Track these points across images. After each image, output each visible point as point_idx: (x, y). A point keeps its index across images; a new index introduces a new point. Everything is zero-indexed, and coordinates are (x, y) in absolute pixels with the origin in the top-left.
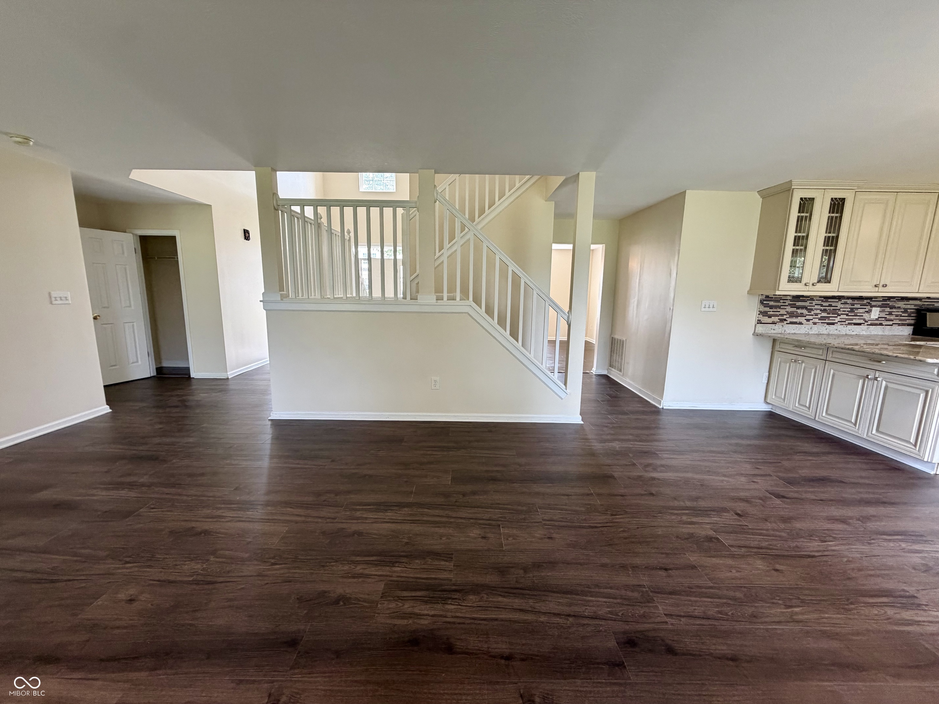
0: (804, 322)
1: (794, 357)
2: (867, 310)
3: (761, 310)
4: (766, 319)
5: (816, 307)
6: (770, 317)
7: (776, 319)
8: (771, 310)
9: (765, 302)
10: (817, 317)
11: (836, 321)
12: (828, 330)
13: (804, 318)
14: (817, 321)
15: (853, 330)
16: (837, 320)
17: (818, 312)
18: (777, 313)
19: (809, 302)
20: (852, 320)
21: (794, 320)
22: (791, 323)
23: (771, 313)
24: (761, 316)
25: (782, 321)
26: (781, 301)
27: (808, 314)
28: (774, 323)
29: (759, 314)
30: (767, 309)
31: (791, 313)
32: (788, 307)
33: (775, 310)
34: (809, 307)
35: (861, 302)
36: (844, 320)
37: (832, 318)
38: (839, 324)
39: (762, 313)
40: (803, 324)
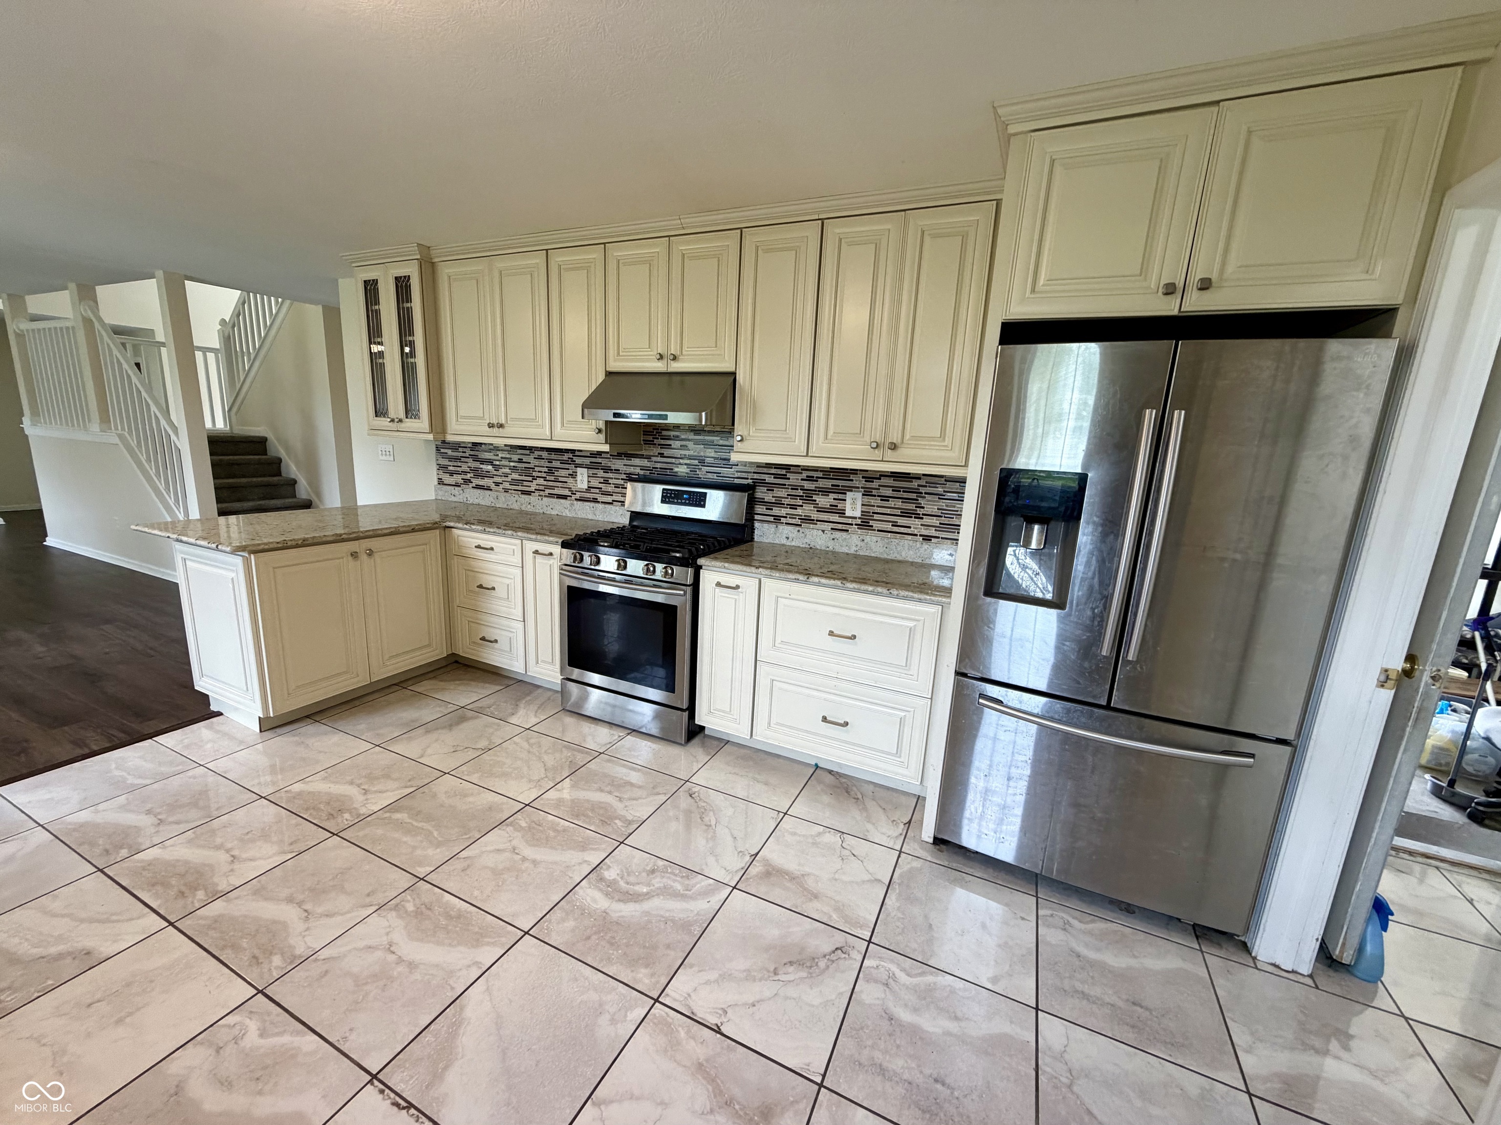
0: (493, 486)
2: (570, 472)
3: (439, 462)
4: (447, 479)
5: (504, 462)
6: (452, 474)
7: (458, 479)
8: (451, 464)
9: (442, 450)
10: (506, 479)
11: (532, 489)
12: (519, 503)
13: (491, 480)
15: (551, 507)
16: (533, 486)
17: (507, 470)
18: (458, 469)
19: (492, 451)
20: (552, 488)
21: (480, 482)
22: (478, 487)
23: (452, 468)
24: (441, 472)
25: (467, 482)
26: (460, 449)
27: (495, 473)
28: (457, 485)
29: (438, 469)
30: (445, 462)
31: (475, 471)
32: (470, 460)
33: (455, 464)
34: (495, 463)
35: (560, 458)
36: (542, 488)
37: (525, 483)
38: (537, 493)
39: (441, 467)
40: (491, 490)
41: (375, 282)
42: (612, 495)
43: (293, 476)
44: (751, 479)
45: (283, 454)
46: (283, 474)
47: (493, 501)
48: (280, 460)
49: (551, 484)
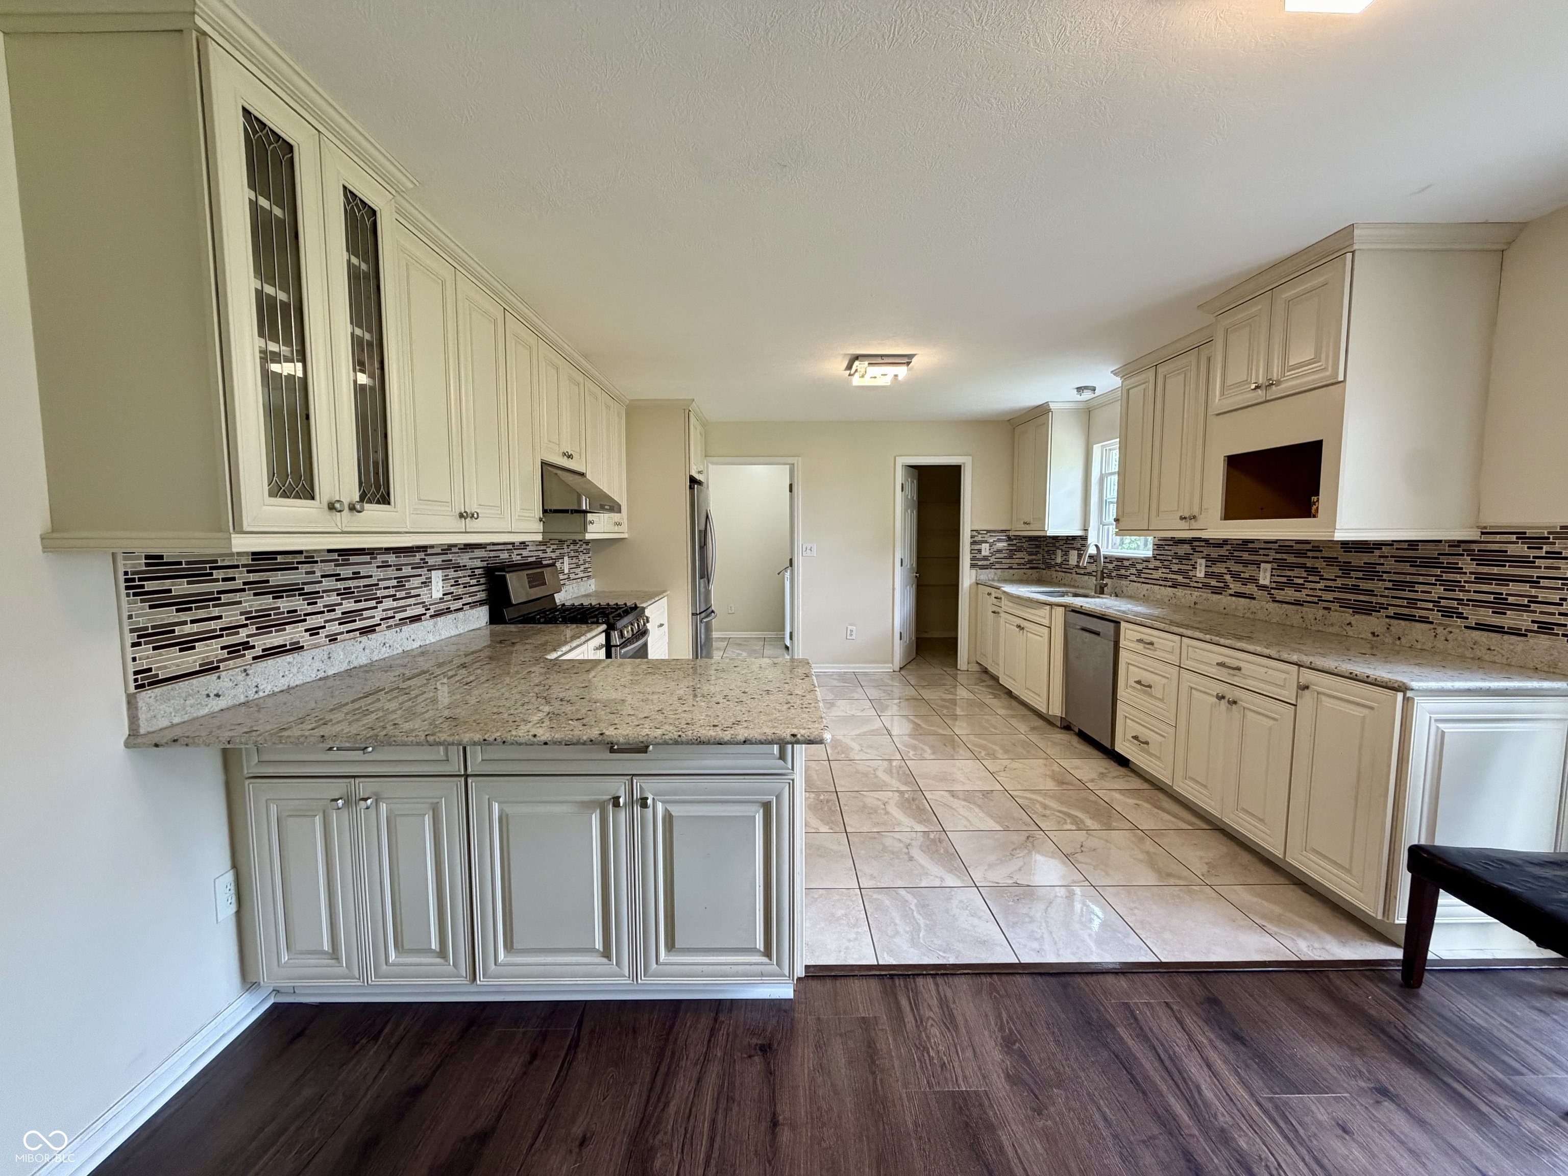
0: (305, 639)
1: (337, 788)
2: (423, 579)
3: (141, 622)
4: (173, 662)
5: (327, 583)
6: (187, 645)
7: (210, 650)
8: (186, 616)
9: (150, 586)
10: (332, 616)
11: (377, 620)
12: (367, 651)
13: (301, 627)
14: (334, 628)
16: (378, 614)
17: (334, 598)
18: (213, 625)
19: (304, 568)
20: (403, 609)
21: (275, 639)
22: (269, 653)
23: (188, 629)
24: (146, 650)
25: (235, 650)
26: (217, 574)
27: (310, 609)
28: (209, 669)
29: (134, 645)
30: (166, 616)
31: (257, 617)
32: (244, 596)
33: (201, 614)
34: (308, 588)
35: (410, 560)
36: (390, 613)
37: (366, 614)
38: (384, 626)
39: (151, 636)
40: (298, 648)
49: (402, 603)
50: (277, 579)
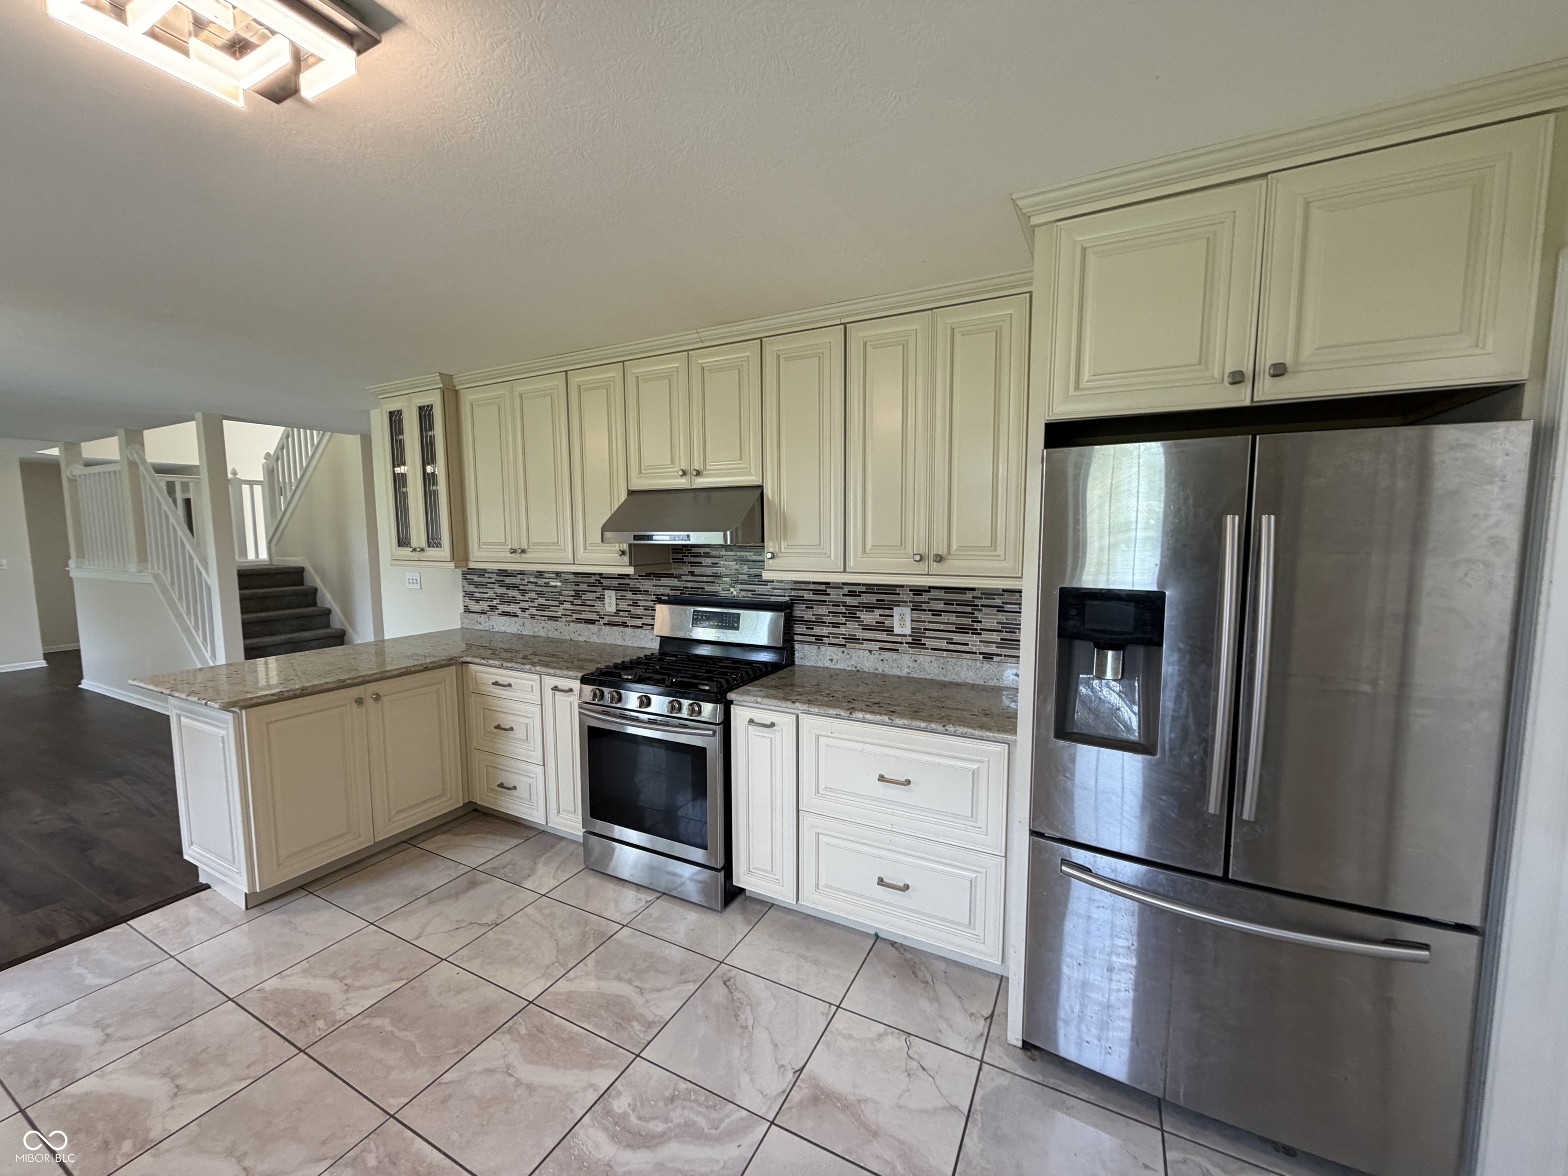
0: (519, 612)
2: (598, 595)
3: (466, 589)
4: (474, 607)
5: (530, 587)
6: (478, 601)
7: (484, 605)
8: (477, 590)
9: (469, 577)
10: (532, 604)
11: (559, 614)
12: (545, 630)
13: (517, 606)
14: (533, 611)
15: (579, 632)
16: (560, 611)
17: (533, 595)
18: (486, 596)
19: (519, 577)
20: (580, 612)
21: (506, 608)
22: (505, 614)
23: (478, 595)
24: (467, 599)
25: (493, 608)
26: (487, 575)
27: (522, 598)
28: (483, 613)
29: (464, 597)
30: (472, 588)
31: (501, 596)
32: (496, 586)
33: (481, 590)
34: (521, 587)
35: (586, 580)
36: (569, 613)
37: (552, 608)
38: (564, 619)
39: (468, 595)
40: (517, 616)
41: (400, 412)
42: (642, 618)
43: (329, 606)
44: (788, 596)
45: (319, 584)
46: (319, 604)
47: (520, 628)
48: (315, 590)
49: (578, 608)
50: (508, 580)
